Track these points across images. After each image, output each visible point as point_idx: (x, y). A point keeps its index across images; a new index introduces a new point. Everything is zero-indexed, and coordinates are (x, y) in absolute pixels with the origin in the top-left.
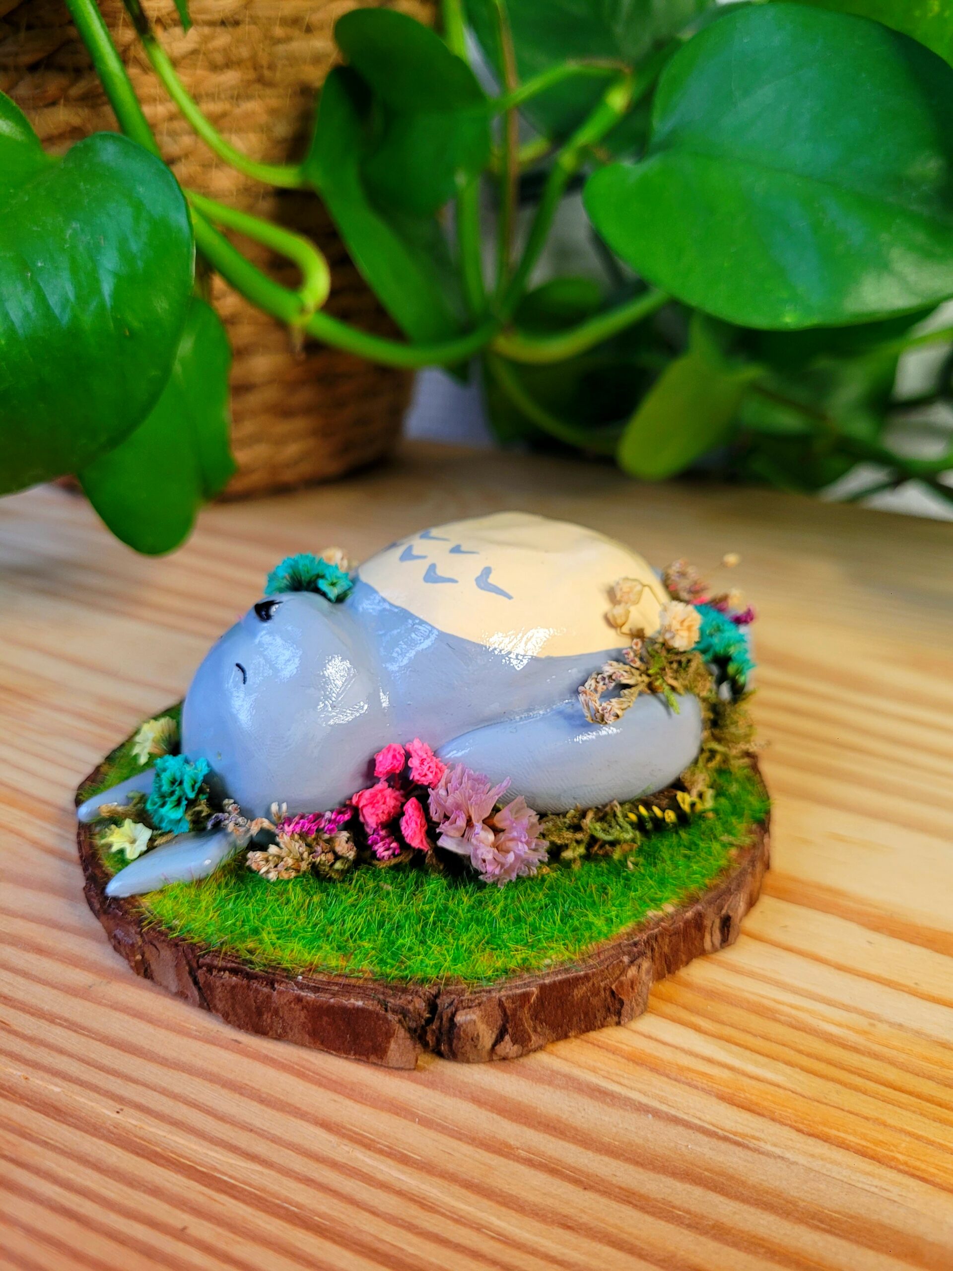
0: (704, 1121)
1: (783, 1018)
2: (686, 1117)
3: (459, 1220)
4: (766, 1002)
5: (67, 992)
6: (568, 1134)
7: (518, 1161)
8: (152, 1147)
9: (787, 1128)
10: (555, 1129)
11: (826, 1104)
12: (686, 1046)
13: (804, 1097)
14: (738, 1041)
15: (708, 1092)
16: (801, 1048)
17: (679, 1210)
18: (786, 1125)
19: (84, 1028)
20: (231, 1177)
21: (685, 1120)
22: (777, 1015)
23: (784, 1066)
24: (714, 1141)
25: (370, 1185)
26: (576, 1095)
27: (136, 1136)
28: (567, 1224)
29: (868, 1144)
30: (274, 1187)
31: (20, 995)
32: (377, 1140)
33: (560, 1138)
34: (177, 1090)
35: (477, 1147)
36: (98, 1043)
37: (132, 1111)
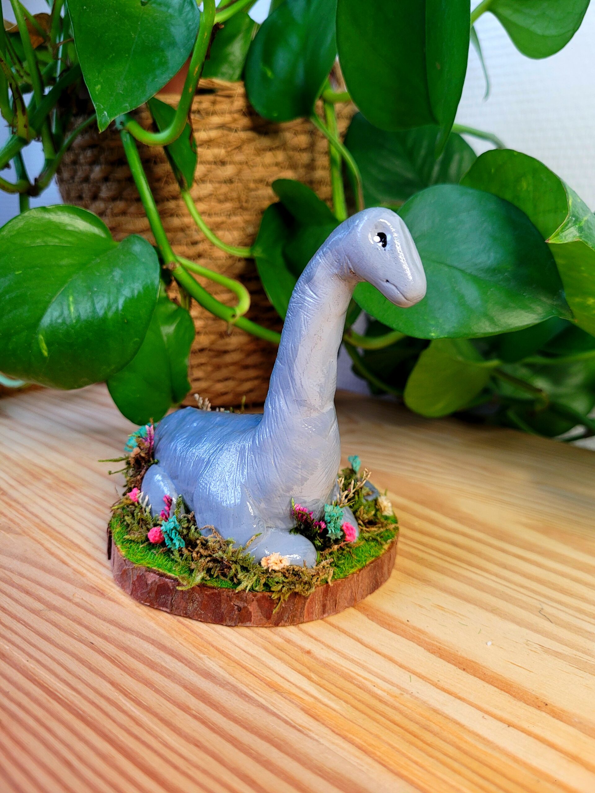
0: (288, 717)
1: (356, 682)
2: (280, 714)
3: (150, 732)
4: (352, 674)
5: (30, 611)
6: (220, 709)
7: (189, 715)
8: (35, 677)
9: (327, 729)
10: (215, 705)
11: (354, 723)
12: (299, 685)
13: (345, 718)
14: (326, 688)
15: (298, 706)
16: (358, 697)
17: (253, 750)
18: (328, 727)
19: (30, 626)
20: (61, 694)
21: (280, 716)
22: (354, 681)
23: (343, 703)
24: (288, 726)
25: (119, 710)
26: (232, 694)
27: (30, 671)
28: (198, 744)
29: (365, 744)
30: (77, 702)
31: (10, 609)
32: (132, 693)
33: (215, 710)
34: (56, 657)
35: (174, 705)
36: (33, 633)
37: (34, 662)
